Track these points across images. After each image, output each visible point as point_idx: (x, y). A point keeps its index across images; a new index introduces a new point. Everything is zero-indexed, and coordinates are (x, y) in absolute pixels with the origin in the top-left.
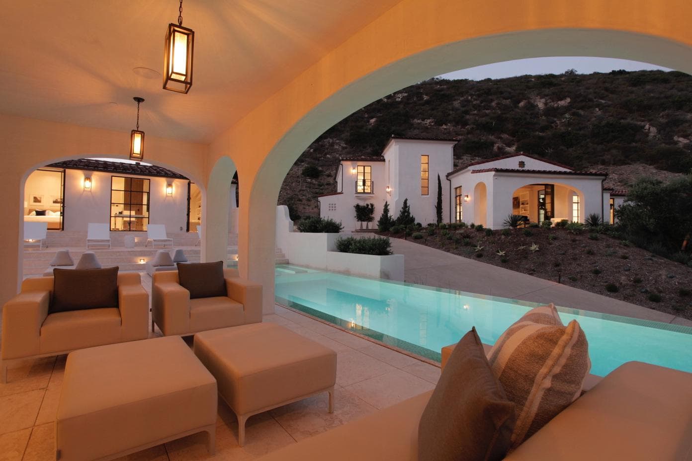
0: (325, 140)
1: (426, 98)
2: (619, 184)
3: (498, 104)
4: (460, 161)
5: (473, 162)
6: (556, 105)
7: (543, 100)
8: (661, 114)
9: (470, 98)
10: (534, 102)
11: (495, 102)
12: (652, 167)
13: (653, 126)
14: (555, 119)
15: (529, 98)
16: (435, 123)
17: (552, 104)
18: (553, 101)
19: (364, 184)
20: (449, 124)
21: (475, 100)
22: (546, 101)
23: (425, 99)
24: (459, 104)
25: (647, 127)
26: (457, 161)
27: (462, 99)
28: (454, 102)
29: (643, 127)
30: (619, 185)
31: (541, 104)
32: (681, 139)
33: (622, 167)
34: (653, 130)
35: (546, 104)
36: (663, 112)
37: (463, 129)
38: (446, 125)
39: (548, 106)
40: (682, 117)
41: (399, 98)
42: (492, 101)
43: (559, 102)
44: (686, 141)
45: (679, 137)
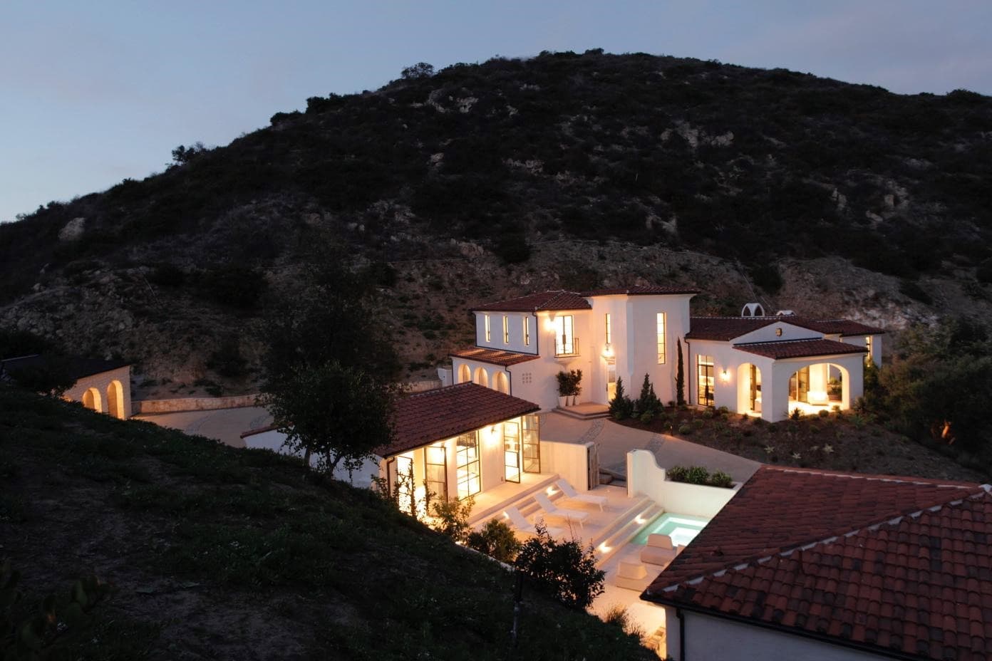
0: (376, 204)
1: (513, 111)
2: (817, 289)
3: (631, 133)
4: (607, 249)
5: (624, 250)
6: (713, 143)
7: (695, 132)
8: (848, 173)
9: (586, 118)
10: (682, 133)
11: (627, 129)
12: (849, 261)
13: (843, 194)
14: (716, 168)
15: (674, 126)
16: (544, 170)
17: (708, 139)
18: (709, 134)
19: (564, 342)
20: (567, 172)
21: (595, 123)
22: (700, 133)
23: (511, 113)
24: (571, 130)
25: (835, 193)
26: (602, 248)
27: (573, 119)
28: (562, 125)
29: (831, 192)
30: (817, 291)
31: (693, 138)
32: (874, 216)
33: (816, 260)
34: (843, 199)
35: (699, 139)
36: (850, 170)
37: (589, 183)
38: (563, 173)
39: (703, 143)
40: (872, 180)
41: (465, 106)
42: (622, 127)
43: (718, 138)
44: (880, 219)
45: (872, 212)
